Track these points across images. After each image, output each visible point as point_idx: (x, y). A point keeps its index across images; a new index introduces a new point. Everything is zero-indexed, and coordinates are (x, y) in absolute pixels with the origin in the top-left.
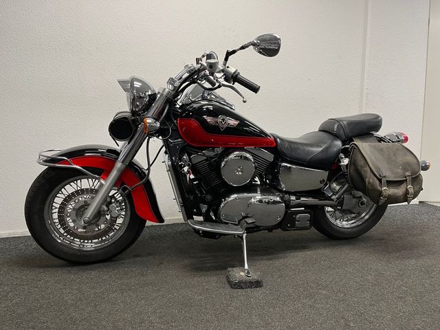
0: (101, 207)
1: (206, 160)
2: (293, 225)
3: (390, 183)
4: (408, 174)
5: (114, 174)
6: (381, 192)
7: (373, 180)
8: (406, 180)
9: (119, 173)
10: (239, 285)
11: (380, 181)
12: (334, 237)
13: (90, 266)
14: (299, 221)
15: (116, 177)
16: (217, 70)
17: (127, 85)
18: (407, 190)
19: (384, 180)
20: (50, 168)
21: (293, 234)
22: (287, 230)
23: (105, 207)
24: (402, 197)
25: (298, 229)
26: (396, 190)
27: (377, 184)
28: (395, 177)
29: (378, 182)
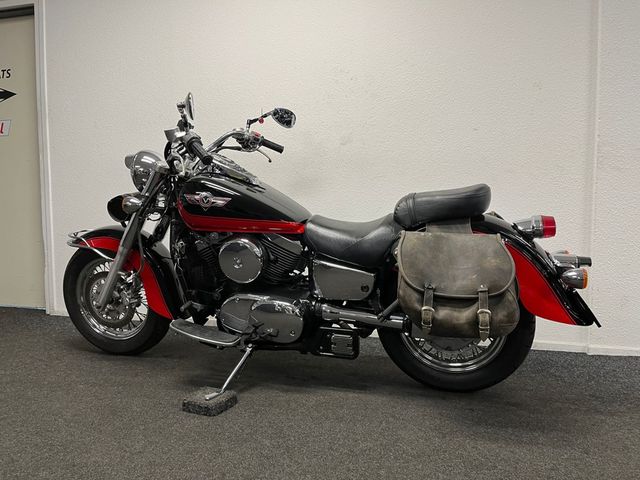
0: (111, 292)
3: (440, 301)
4: (482, 288)
6: (420, 313)
7: (404, 291)
8: (478, 298)
9: (122, 258)
10: (187, 407)
11: (422, 294)
14: (335, 344)
16: (174, 139)
18: (477, 316)
19: (429, 295)
20: (80, 250)
22: (317, 354)
23: (116, 293)
24: (466, 327)
25: (337, 356)
26: (456, 314)
27: (414, 299)
28: (457, 292)
29: (415, 296)
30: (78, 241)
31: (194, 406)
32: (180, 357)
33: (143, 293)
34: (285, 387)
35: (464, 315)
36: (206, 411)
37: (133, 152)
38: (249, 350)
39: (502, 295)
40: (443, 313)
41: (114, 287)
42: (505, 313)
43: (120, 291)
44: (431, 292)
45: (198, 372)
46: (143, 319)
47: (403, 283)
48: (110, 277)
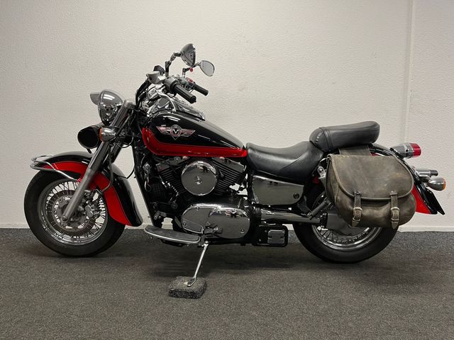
0: (77, 207)
1: (170, 169)
2: (265, 241)
3: (365, 203)
4: (392, 193)
5: (86, 178)
6: (353, 211)
7: (341, 197)
8: (390, 200)
9: (89, 179)
10: (174, 294)
11: (353, 199)
12: (327, 260)
13: (75, 259)
14: (271, 237)
15: (88, 182)
16: (157, 82)
17: (96, 98)
18: (390, 212)
19: (357, 199)
20: (42, 172)
21: (263, 250)
22: (257, 245)
23: (81, 207)
24: (383, 219)
25: (271, 245)
26: (375, 211)
27: (348, 202)
28: (375, 196)
29: (348, 200)
30: (41, 165)
31: (181, 292)
32: (132, 255)
33: (102, 205)
34: (233, 271)
35: (381, 212)
36: (193, 295)
37: (99, 91)
38: (206, 245)
39: (407, 197)
40: (368, 211)
41: (80, 202)
42: (408, 209)
43: (84, 205)
44: (359, 197)
45: (155, 266)
46: (100, 227)
47: (340, 191)
48: (76, 195)
